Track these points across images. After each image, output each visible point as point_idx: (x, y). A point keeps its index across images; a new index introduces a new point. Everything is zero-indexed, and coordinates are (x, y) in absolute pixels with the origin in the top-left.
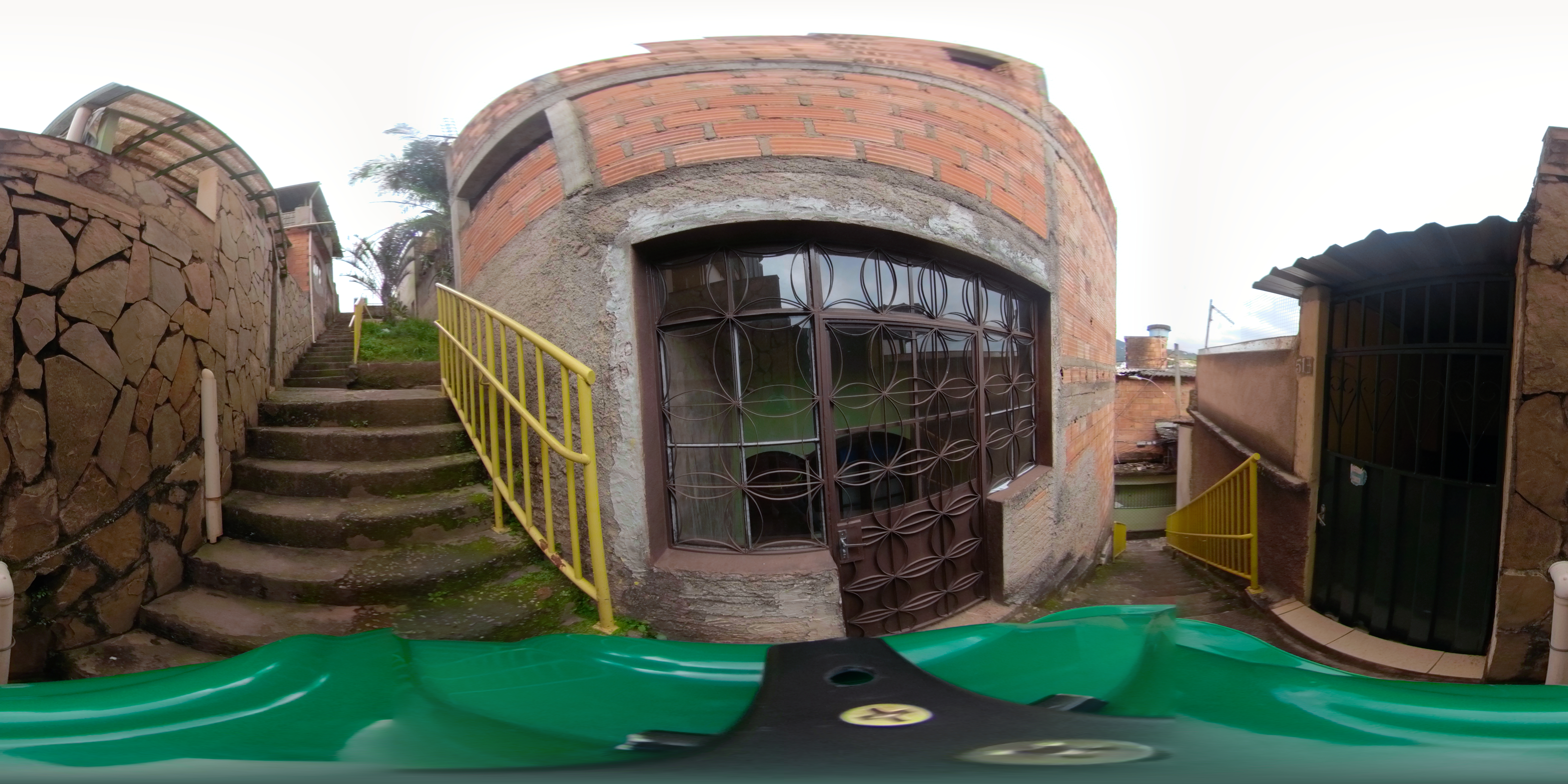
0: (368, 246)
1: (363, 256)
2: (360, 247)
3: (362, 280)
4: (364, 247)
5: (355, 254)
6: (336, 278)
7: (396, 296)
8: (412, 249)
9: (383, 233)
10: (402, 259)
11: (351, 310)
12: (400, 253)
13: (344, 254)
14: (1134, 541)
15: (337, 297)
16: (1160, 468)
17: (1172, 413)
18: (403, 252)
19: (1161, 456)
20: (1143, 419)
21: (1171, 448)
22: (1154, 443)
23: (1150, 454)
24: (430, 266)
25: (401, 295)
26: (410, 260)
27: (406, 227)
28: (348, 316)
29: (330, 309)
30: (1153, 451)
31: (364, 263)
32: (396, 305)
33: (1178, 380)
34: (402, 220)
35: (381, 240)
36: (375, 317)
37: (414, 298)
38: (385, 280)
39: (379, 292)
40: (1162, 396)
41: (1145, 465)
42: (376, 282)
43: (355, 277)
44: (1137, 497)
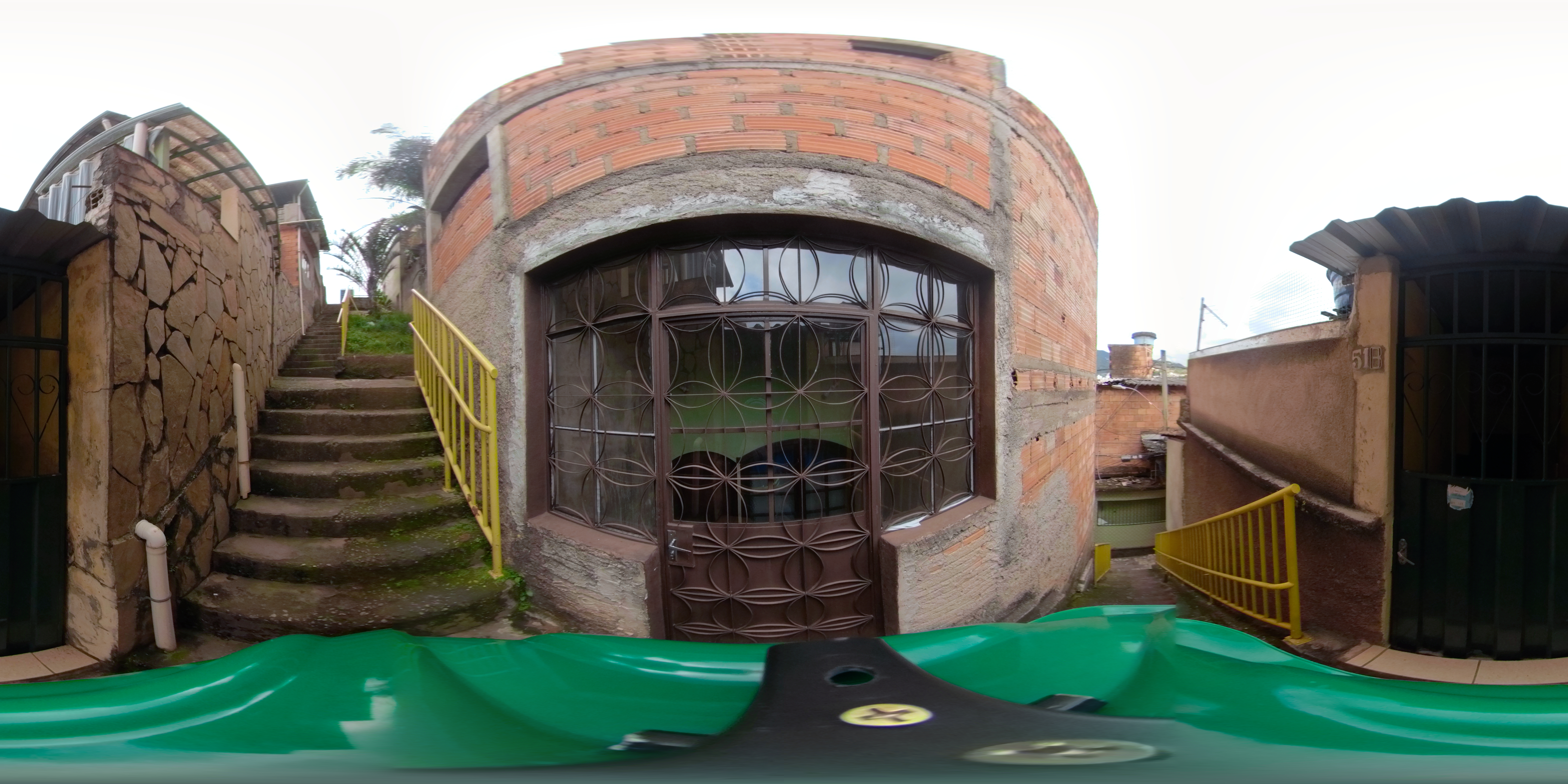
0: (355, 240)
1: (350, 252)
2: (346, 242)
3: (348, 273)
4: (351, 241)
5: (342, 247)
6: (323, 272)
7: (382, 290)
8: (398, 244)
9: (369, 228)
10: (387, 254)
11: (338, 302)
12: (385, 247)
13: (331, 247)
14: (1120, 559)
15: (324, 289)
16: (1147, 483)
17: (1159, 424)
18: (389, 246)
19: (1148, 470)
20: (1128, 431)
21: (1158, 462)
22: (1140, 456)
23: (1136, 468)
24: (415, 261)
25: (387, 288)
26: (395, 255)
27: (392, 222)
28: (335, 309)
29: (317, 301)
30: (1140, 465)
31: (351, 257)
32: (381, 299)
33: (1165, 389)
34: (388, 216)
35: (368, 234)
36: (361, 309)
37: (399, 291)
38: (371, 274)
39: (366, 285)
40: (1148, 407)
41: (1130, 480)
42: (362, 275)
43: (342, 270)
44: (1122, 513)
